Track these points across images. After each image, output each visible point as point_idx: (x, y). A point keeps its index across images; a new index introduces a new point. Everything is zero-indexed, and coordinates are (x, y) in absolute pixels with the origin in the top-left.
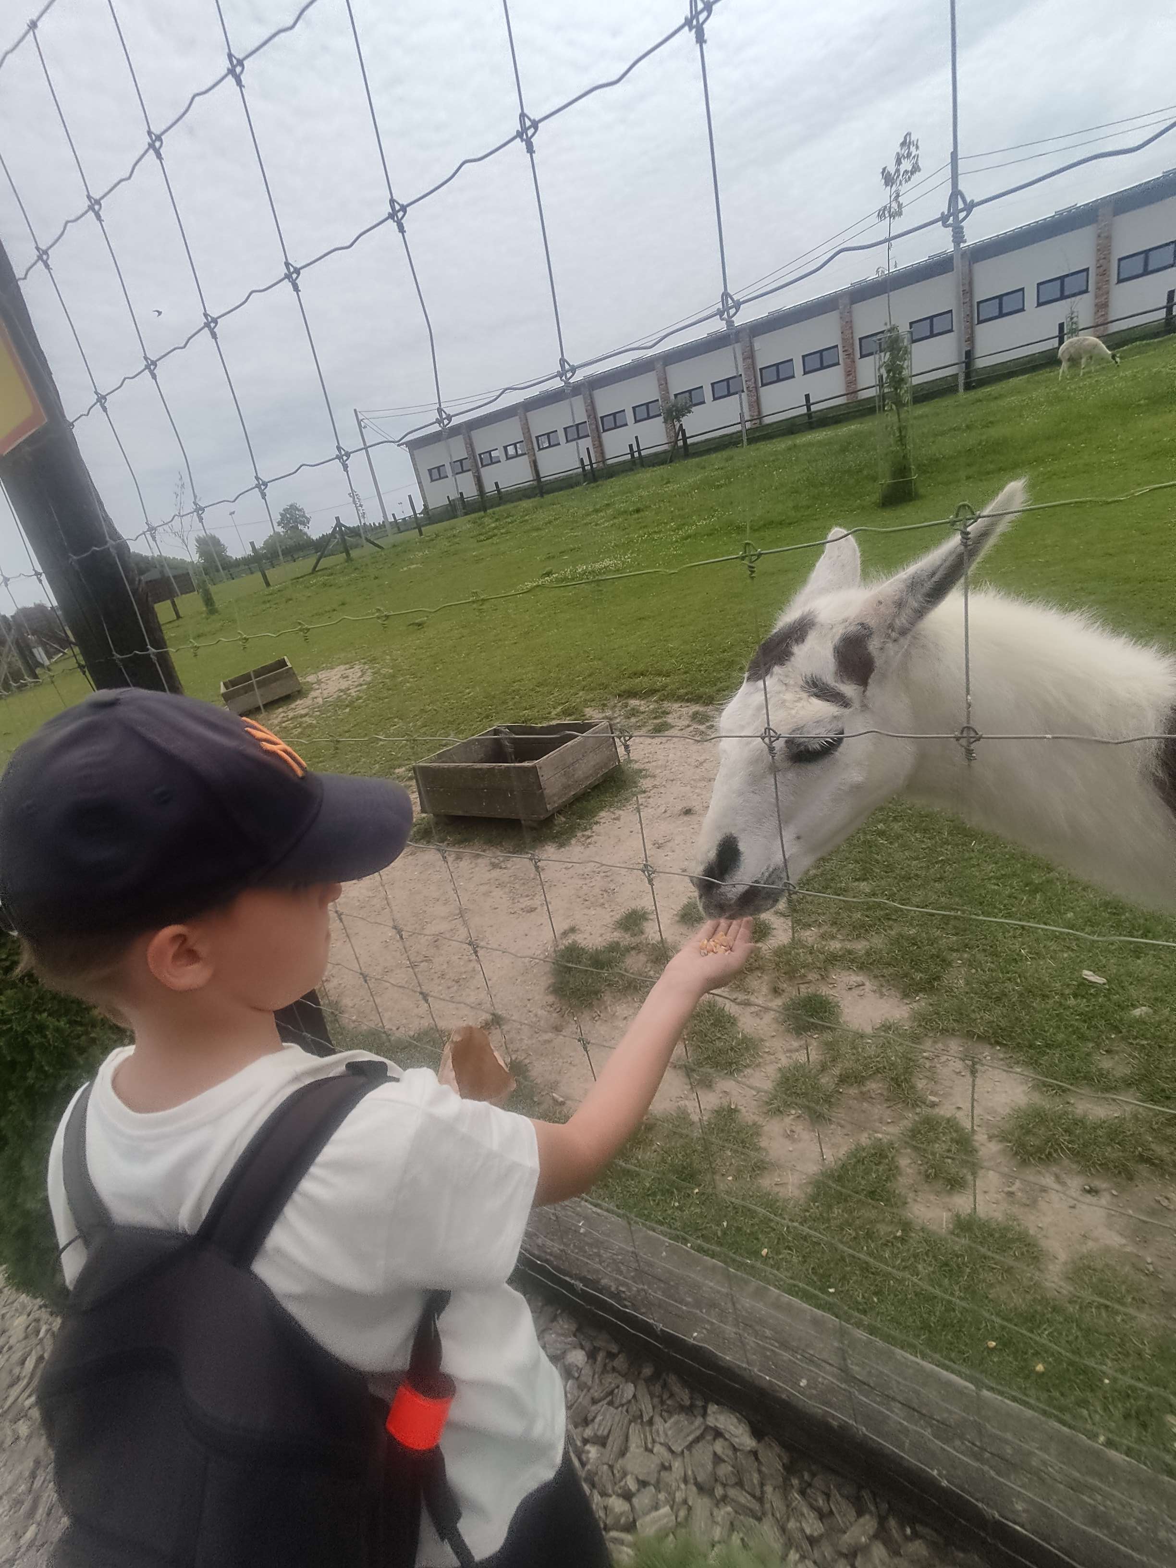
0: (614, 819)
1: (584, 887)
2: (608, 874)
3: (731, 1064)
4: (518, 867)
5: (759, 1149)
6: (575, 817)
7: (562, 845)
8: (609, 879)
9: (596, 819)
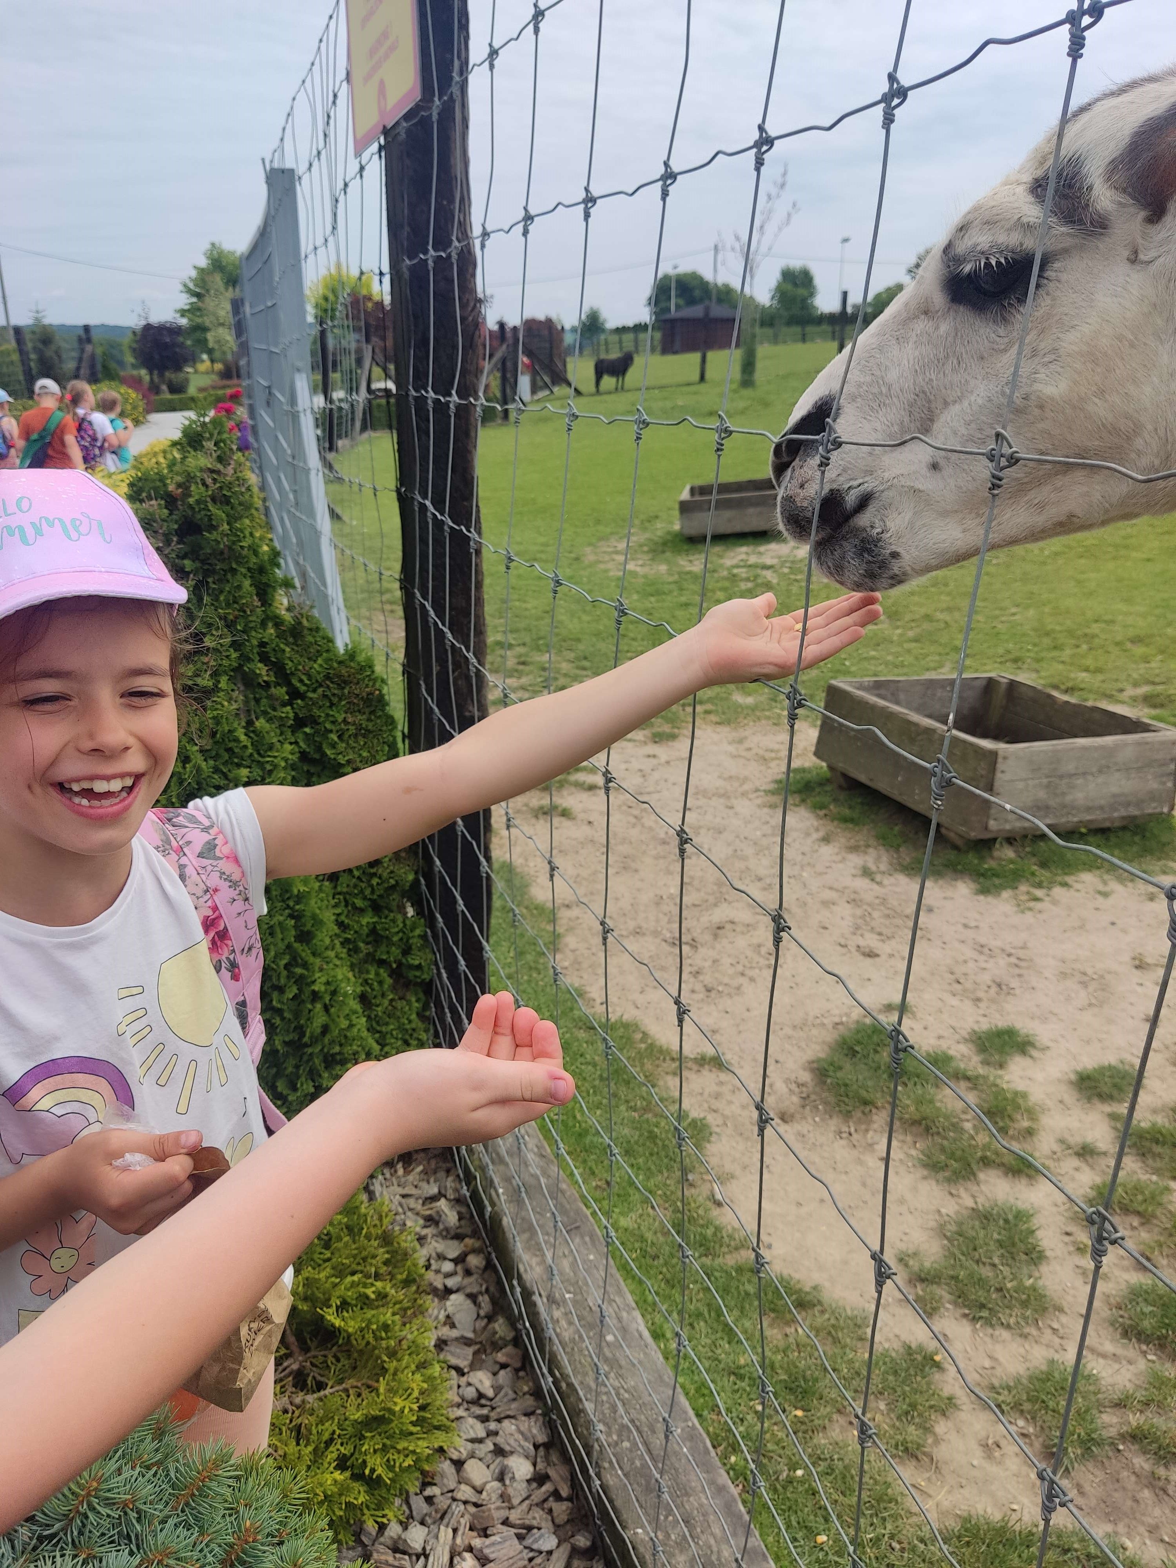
0: (1100, 893)
1: (971, 964)
2: (1022, 964)
3: (982, 1306)
4: (898, 890)
5: (927, 1430)
6: (1034, 860)
7: (984, 891)
8: (1017, 971)
9: (1069, 879)
